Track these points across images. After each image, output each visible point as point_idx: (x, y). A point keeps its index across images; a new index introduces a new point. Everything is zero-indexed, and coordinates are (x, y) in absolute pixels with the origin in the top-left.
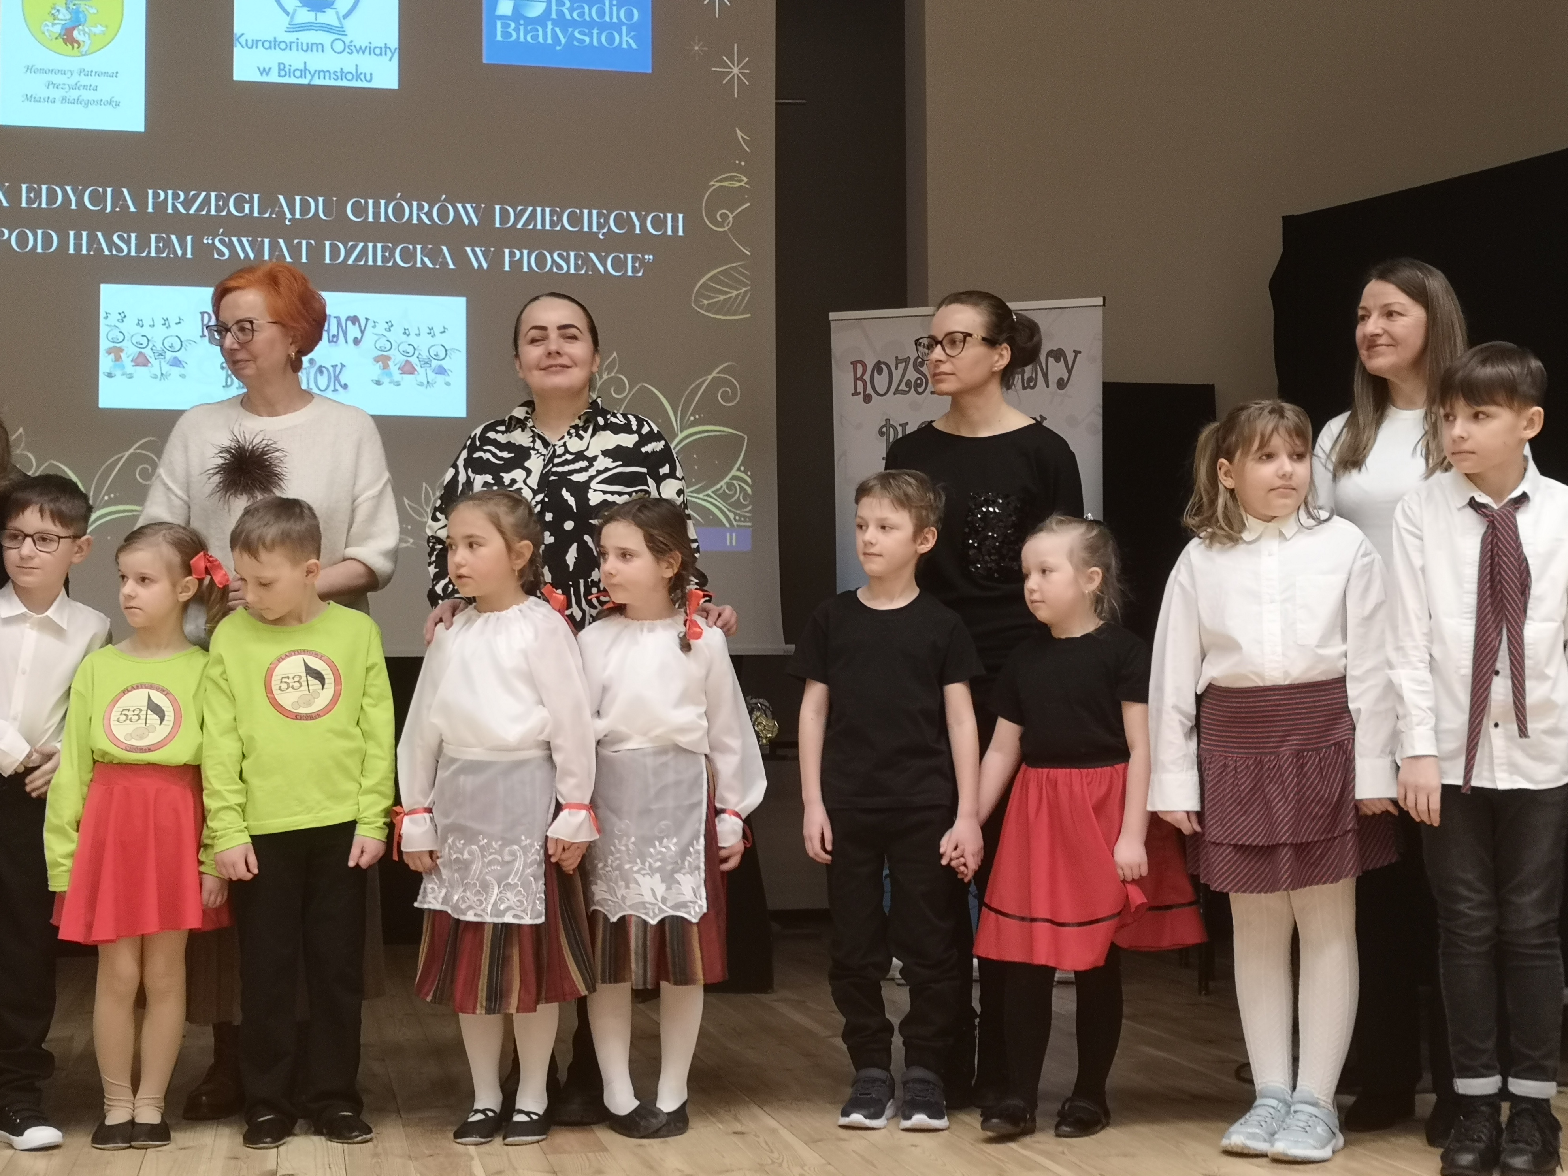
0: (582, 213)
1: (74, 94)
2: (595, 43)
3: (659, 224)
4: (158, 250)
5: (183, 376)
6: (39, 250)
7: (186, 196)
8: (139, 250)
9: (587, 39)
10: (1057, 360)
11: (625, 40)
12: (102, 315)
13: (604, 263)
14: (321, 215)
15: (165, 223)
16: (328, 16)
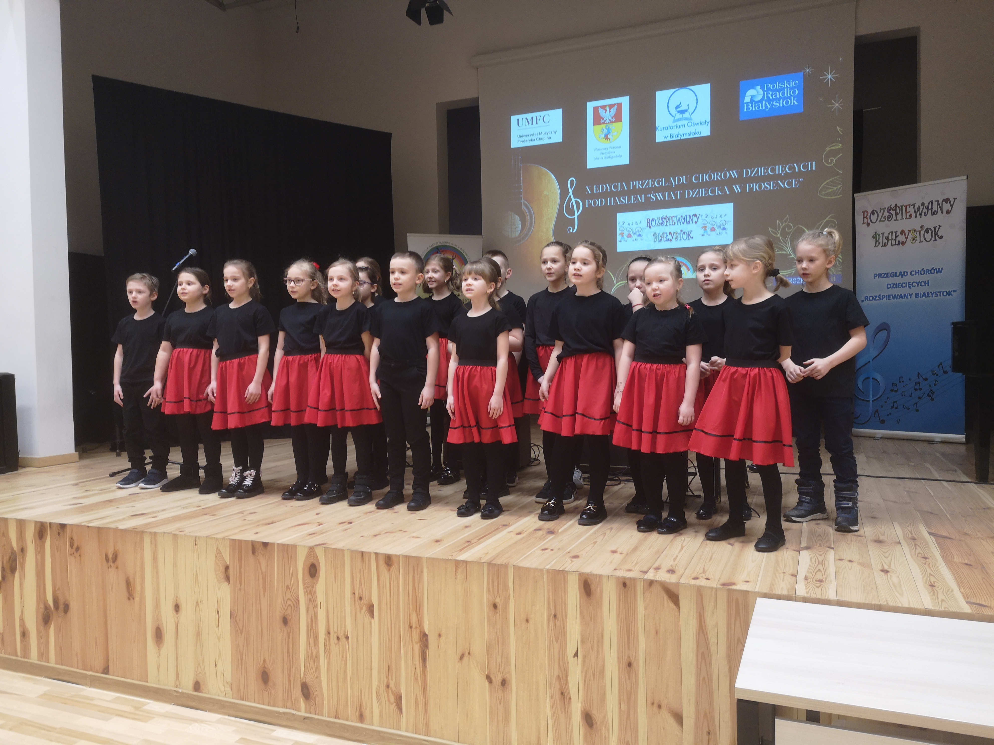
0: (776, 167)
1: (608, 155)
2: (781, 105)
3: (805, 167)
4: (634, 201)
5: (642, 240)
6: (600, 205)
7: (642, 182)
8: (628, 201)
9: (778, 105)
10: (947, 202)
11: (793, 102)
12: (618, 223)
13: (784, 184)
14: (684, 182)
15: (636, 192)
16: (686, 115)
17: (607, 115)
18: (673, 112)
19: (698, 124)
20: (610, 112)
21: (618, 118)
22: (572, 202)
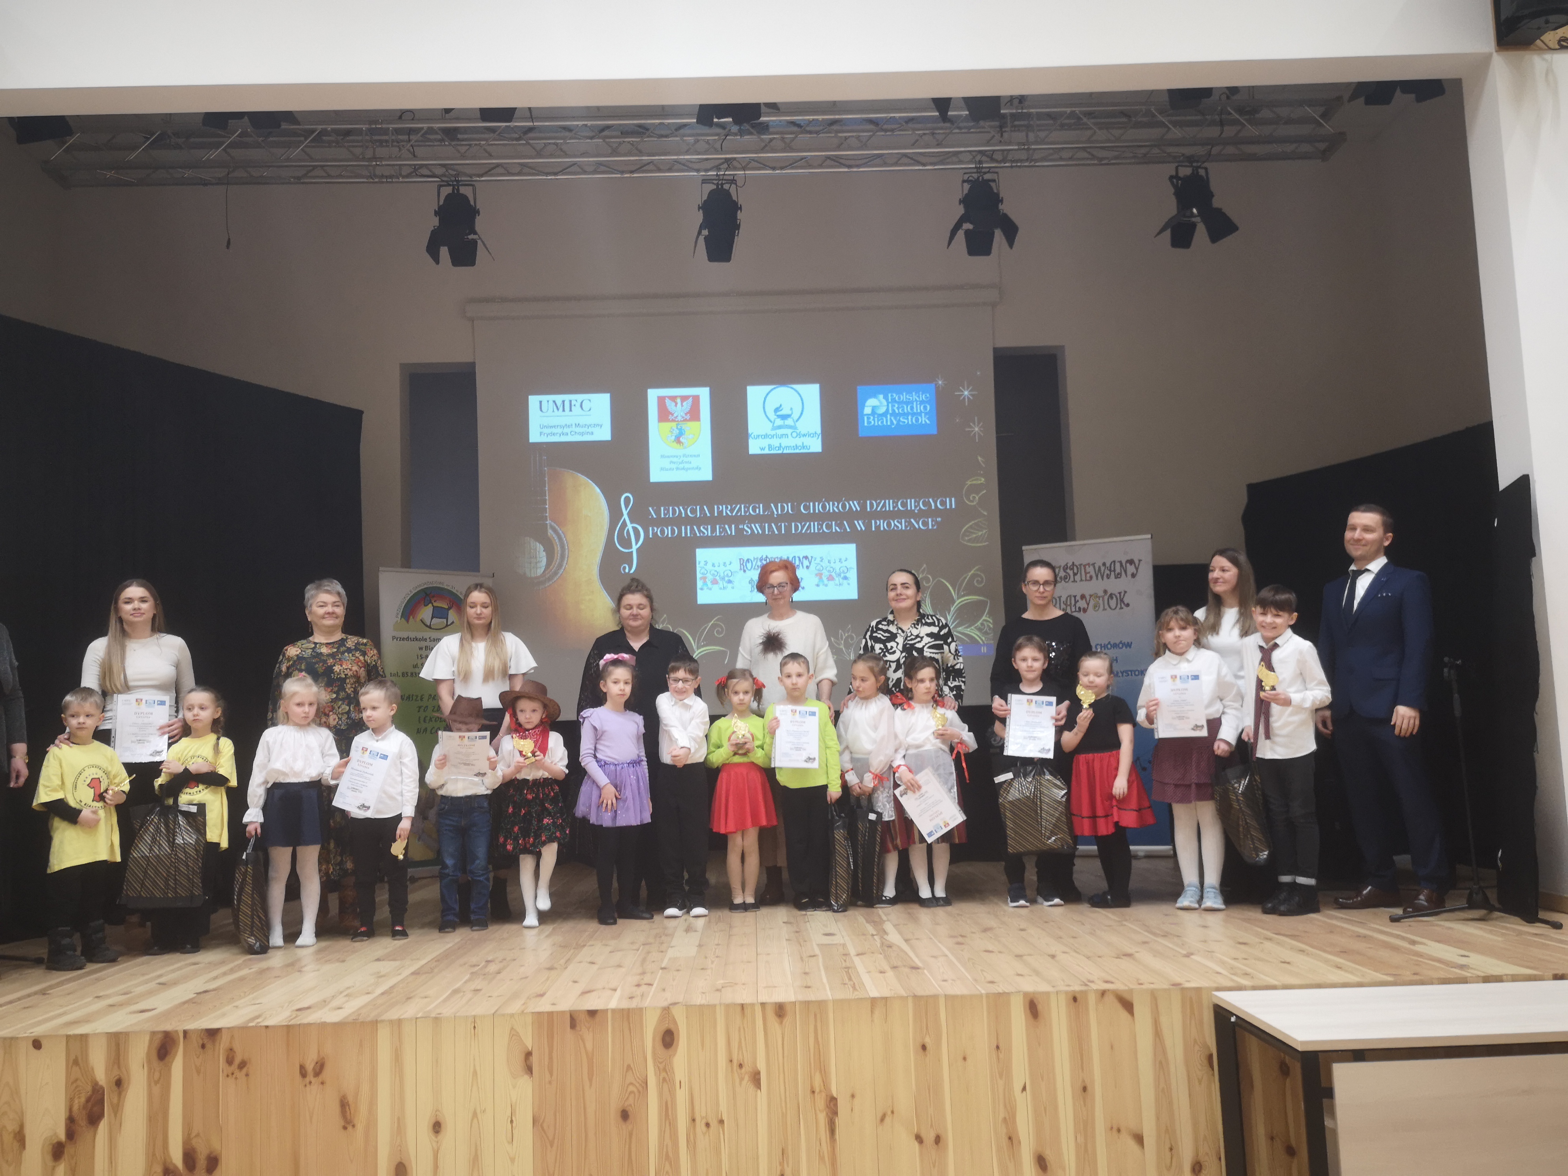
0: (907, 502)
1: (681, 466)
2: (910, 423)
3: (943, 503)
4: (720, 532)
5: (733, 588)
6: (670, 536)
7: (731, 507)
8: (712, 532)
9: (906, 421)
10: (1131, 564)
11: (924, 420)
12: (697, 562)
13: (918, 524)
14: (790, 511)
15: (722, 520)
16: (789, 422)
17: (679, 410)
18: (772, 416)
19: (804, 435)
20: (682, 406)
21: (694, 414)
22: (628, 530)
